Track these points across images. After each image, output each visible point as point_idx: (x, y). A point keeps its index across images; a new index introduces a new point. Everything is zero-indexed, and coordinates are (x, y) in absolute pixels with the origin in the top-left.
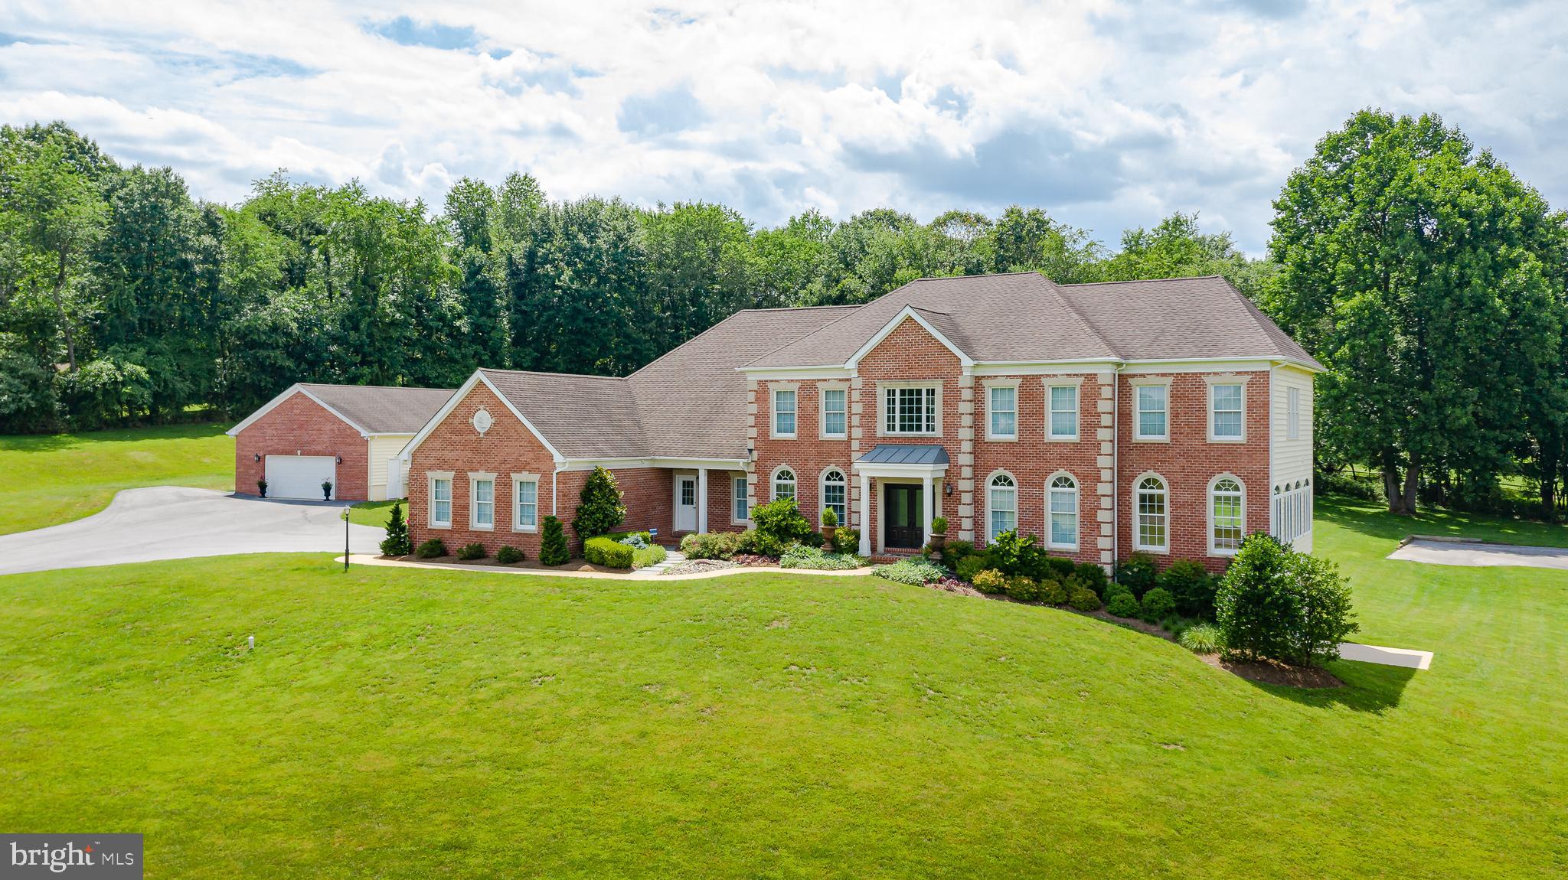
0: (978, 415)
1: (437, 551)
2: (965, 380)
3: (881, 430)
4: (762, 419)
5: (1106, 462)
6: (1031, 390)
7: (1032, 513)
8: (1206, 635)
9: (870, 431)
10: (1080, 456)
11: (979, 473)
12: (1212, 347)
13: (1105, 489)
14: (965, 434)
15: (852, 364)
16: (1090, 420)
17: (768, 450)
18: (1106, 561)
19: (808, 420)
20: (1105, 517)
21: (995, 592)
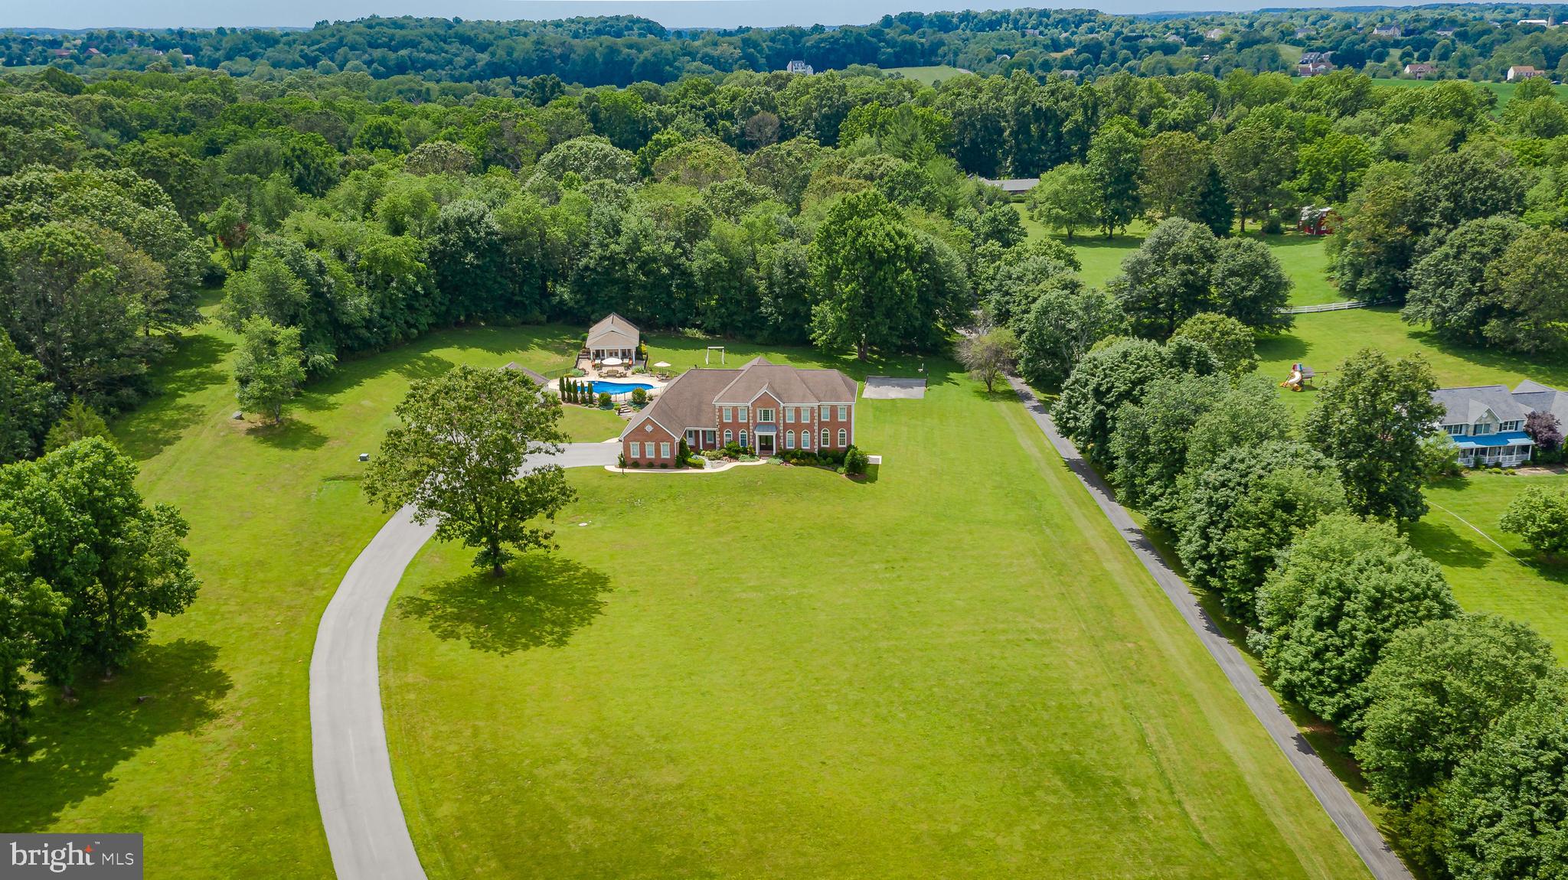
0: (784, 416)
1: (636, 465)
2: (781, 408)
3: (758, 421)
4: (721, 417)
5: (816, 428)
6: (798, 411)
7: (798, 441)
8: (842, 469)
9: (755, 421)
10: (810, 427)
11: (785, 430)
12: (838, 399)
13: (816, 434)
14: (781, 422)
15: (749, 404)
16: (812, 418)
17: (723, 426)
18: (816, 451)
19: (735, 416)
20: (816, 441)
21: (795, 464)
